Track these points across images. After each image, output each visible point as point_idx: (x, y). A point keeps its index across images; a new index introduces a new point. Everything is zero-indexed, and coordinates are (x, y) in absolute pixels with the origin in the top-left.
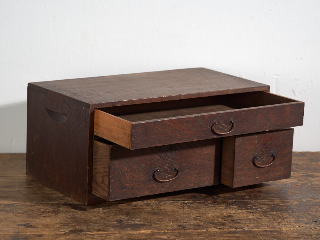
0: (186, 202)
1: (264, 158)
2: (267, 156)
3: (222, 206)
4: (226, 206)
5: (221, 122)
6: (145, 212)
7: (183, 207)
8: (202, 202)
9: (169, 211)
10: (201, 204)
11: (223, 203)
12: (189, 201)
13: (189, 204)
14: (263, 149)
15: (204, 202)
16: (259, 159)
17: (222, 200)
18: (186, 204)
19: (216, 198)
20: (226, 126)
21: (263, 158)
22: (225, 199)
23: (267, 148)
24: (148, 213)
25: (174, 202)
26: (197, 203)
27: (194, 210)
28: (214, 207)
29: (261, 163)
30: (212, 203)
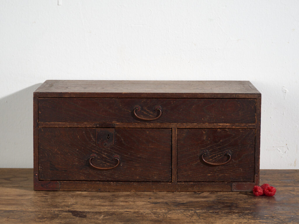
0: (198, 211)
1: (217, 156)
2: (220, 154)
3: (236, 216)
4: (240, 216)
5: (145, 108)
6: (147, 220)
7: (192, 216)
8: (216, 212)
9: (174, 220)
10: (214, 213)
11: (238, 213)
12: (202, 210)
13: (200, 213)
14: (215, 146)
15: (218, 212)
16: (210, 156)
17: (238, 211)
18: (197, 213)
19: (233, 208)
20: (152, 113)
21: (215, 156)
22: (244, 209)
23: (219, 146)
24: (151, 220)
25: (186, 211)
26: (210, 212)
27: (202, 219)
28: (226, 216)
29: (212, 161)
30: (226, 213)
